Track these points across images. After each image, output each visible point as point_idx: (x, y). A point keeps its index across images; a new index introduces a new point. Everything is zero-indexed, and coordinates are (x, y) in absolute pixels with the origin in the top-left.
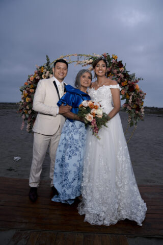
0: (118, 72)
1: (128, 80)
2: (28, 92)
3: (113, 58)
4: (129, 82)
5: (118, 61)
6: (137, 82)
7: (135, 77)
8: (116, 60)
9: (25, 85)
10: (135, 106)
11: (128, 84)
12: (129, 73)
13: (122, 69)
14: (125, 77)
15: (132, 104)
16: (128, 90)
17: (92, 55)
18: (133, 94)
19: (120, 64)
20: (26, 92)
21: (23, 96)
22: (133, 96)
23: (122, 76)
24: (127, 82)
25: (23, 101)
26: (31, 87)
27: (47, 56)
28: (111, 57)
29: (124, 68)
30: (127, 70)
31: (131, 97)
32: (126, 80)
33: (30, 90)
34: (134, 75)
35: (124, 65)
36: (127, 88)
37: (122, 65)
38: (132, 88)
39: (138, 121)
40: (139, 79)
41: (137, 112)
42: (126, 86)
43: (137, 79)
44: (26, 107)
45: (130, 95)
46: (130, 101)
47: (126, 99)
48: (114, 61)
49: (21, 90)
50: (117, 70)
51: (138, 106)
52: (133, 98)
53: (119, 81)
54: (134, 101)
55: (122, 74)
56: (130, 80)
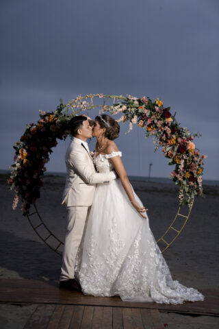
0: (165, 125)
1: (178, 137)
3: (156, 104)
4: (179, 140)
6: (191, 139)
10: (188, 175)
11: (178, 142)
13: (170, 120)
14: (172, 133)
15: (184, 172)
16: (178, 151)
18: (185, 157)
19: (166, 113)
20: (25, 151)
21: (20, 157)
22: (185, 160)
23: (169, 131)
25: (18, 164)
28: (153, 102)
29: (174, 118)
31: (183, 161)
32: (174, 136)
33: (31, 148)
35: (173, 115)
36: (176, 149)
37: (170, 114)
38: (183, 149)
40: (196, 135)
41: (192, 183)
42: (175, 145)
45: (181, 159)
46: (181, 167)
47: (175, 165)
48: (157, 108)
49: (15, 148)
50: (162, 122)
51: (192, 173)
52: (185, 163)
53: (164, 137)
54: (186, 167)
55: (169, 127)
56: (181, 137)
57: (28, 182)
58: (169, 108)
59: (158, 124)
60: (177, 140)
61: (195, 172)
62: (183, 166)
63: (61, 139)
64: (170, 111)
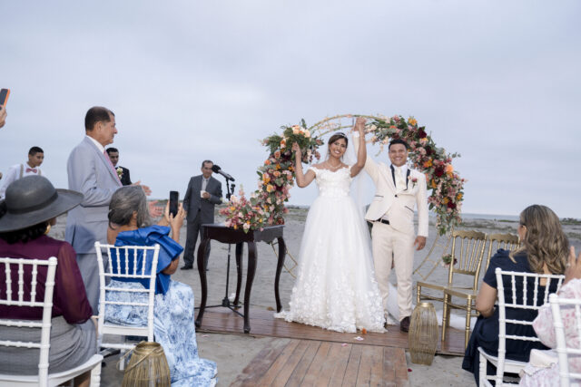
0: (418, 146)
1: (434, 158)
2: (271, 176)
4: (435, 162)
5: (419, 126)
6: (448, 161)
7: (446, 153)
8: (416, 126)
9: (266, 165)
10: (445, 201)
11: (434, 164)
12: (437, 146)
13: (424, 141)
14: (428, 154)
15: (440, 197)
16: (434, 174)
17: (376, 116)
18: (442, 181)
19: (421, 133)
20: (268, 176)
21: (263, 182)
22: (443, 184)
23: (423, 151)
25: (261, 190)
26: (275, 167)
27: (303, 120)
28: (406, 121)
29: (429, 138)
30: (434, 142)
31: (440, 186)
32: (430, 158)
33: (274, 173)
34: (442, 151)
35: (428, 135)
36: (432, 170)
37: (425, 134)
38: (440, 172)
39: (451, 225)
40: (454, 156)
41: (450, 210)
42: (430, 167)
43: (450, 156)
44: (266, 199)
45: (437, 183)
46: (438, 192)
47: (432, 190)
48: (410, 128)
49: (258, 173)
50: (416, 142)
51: (450, 199)
52: (443, 187)
53: (419, 160)
54: (444, 193)
55: (423, 148)
56: (437, 159)
57: (272, 208)
58: (424, 128)
59: (412, 144)
60: (432, 162)
61: (453, 197)
62: (440, 191)
63: (307, 163)
64: (426, 131)
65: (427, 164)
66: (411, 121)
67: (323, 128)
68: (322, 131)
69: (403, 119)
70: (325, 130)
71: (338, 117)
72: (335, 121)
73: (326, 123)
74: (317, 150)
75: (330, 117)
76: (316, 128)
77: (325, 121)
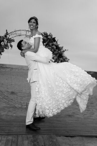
0: (53, 45)
1: (59, 50)
3: (49, 35)
4: (59, 52)
6: (64, 51)
7: (63, 48)
8: (52, 37)
12: (59, 46)
13: (55, 43)
16: (58, 57)
18: (61, 59)
19: (54, 40)
23: (55, 47)
24: (58, 51)
28: (48, 35)
29: (57, 42)
30: (58, 44)
32: (57, 50)
34: (62, 48)
35: (56, 41)
36: (58, 55)
38: (61, 56)
40: (66, 50)
42: (57, 54)
43: (64, 50)
45: (59, 60)
50: (52, 43)
53: (53, 50)
55: (55, 46)
56: (60, 50)
58: (55, 38)
59: (51, 44)
63: (6, 49)
64: (56, 39)
65: (56, 52)
66: (50, 35)
67: (14, 34)
68: (13, 36)
69: (47, 34)
70: (15, 35)
71: (20, 30)
72: (19, 32)
73: (15, 32)
74: (11, 44)
75: (16, 30)
76: (10, 34)
77: (14, 32)
